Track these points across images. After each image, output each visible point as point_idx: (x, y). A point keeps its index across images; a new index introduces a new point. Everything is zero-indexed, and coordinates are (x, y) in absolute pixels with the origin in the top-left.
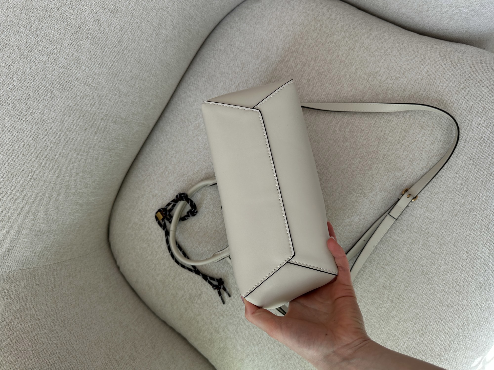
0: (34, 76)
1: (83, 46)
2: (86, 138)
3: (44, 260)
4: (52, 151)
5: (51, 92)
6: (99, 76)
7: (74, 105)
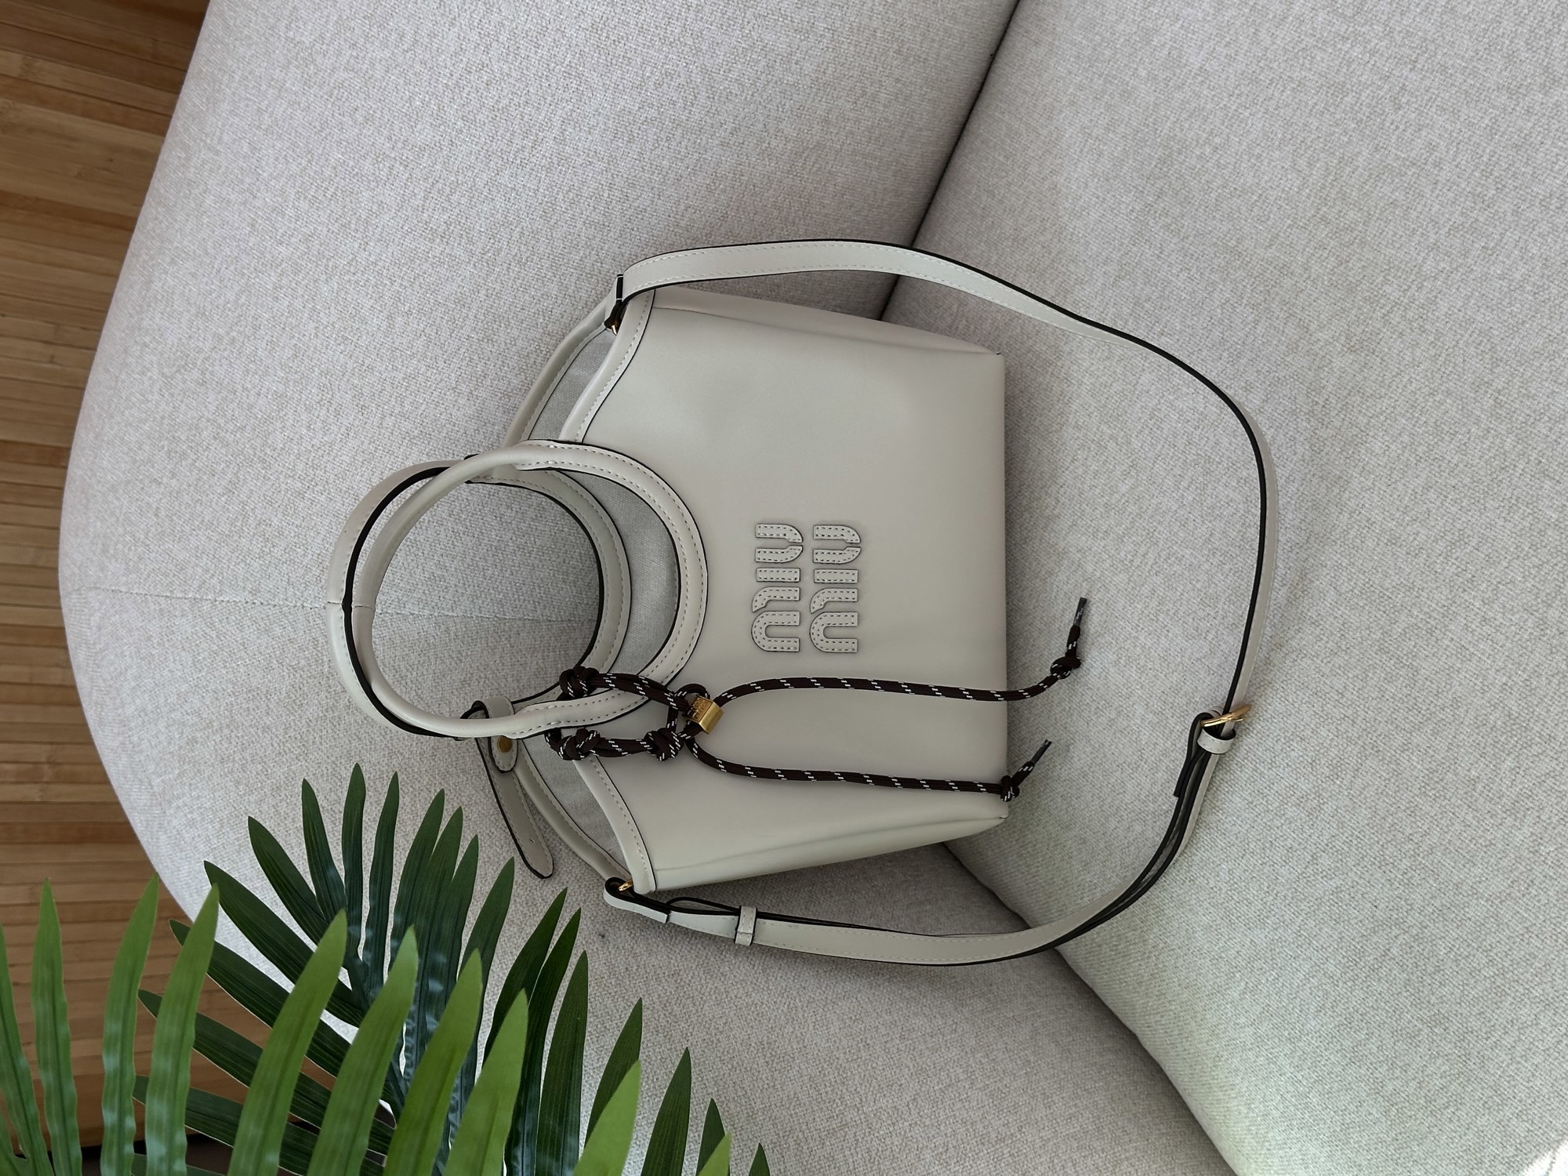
2: (682, 207)
5: (579, 76)
7: (640, 108)
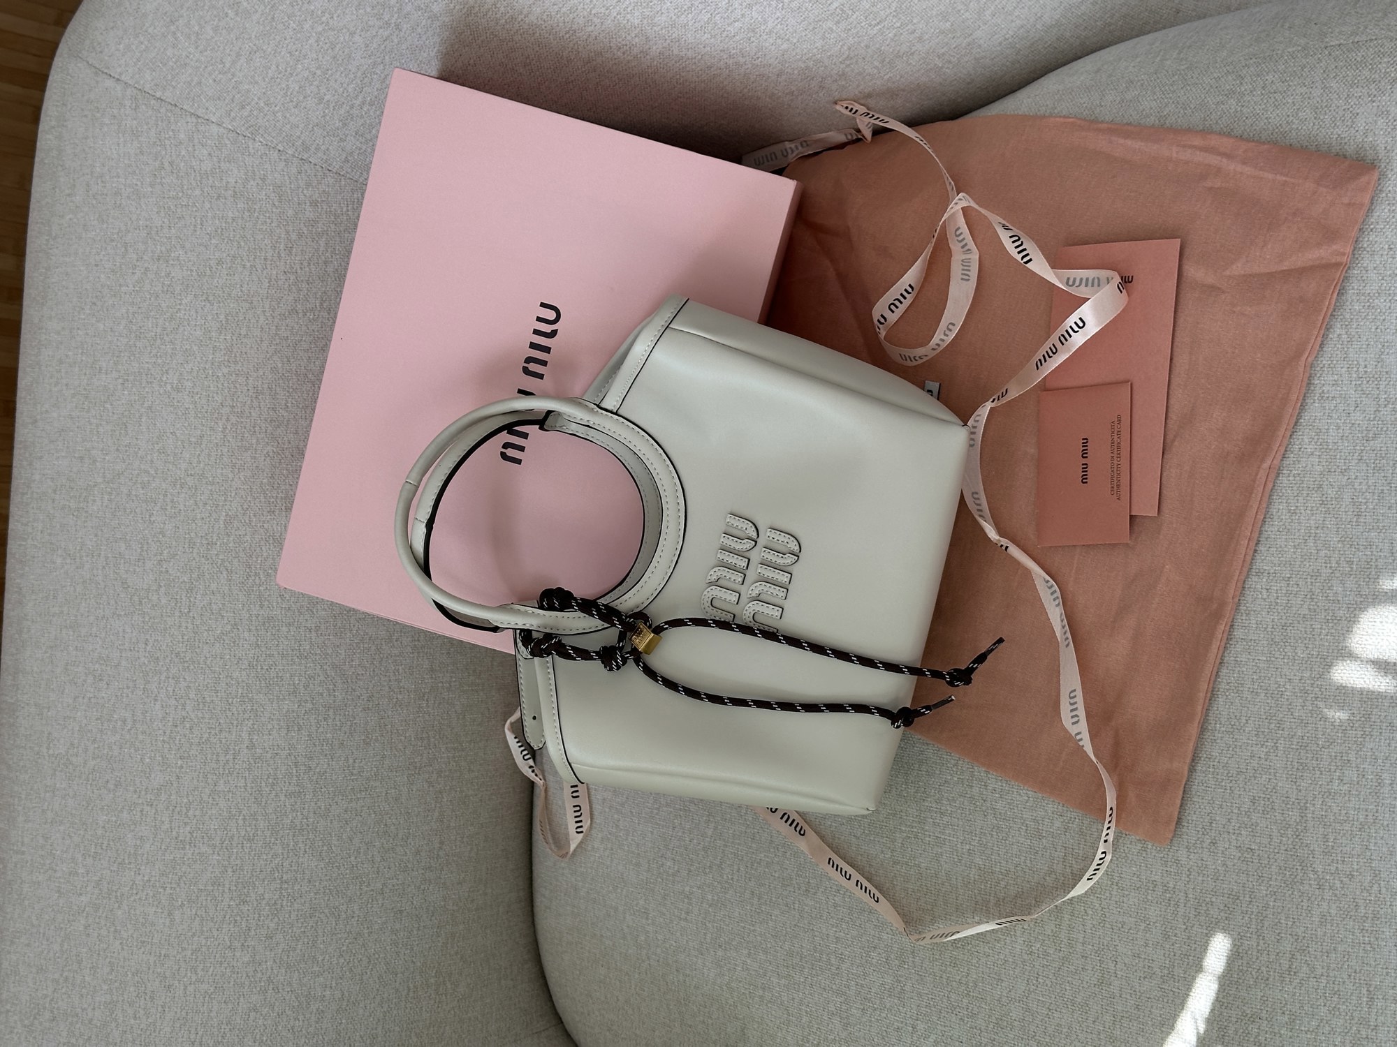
0: (214, 686)
1: (268, 593)
2: (351, 761)
4: (297, 812)
5: (251, 700)
6: (317, 630)
7: (299, 706)
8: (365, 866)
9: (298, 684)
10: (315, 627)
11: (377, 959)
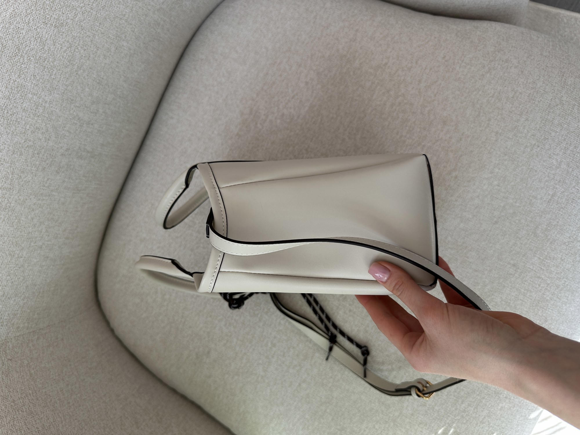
1: (26, 71)
2: (46, 179)
3: (14, 330)
4: (6, 198)
6: (50, 104)
7: (25, 142)
8: (36, 233)
9: (28, 129)
10: (50, 102)
11: (28, 278)
